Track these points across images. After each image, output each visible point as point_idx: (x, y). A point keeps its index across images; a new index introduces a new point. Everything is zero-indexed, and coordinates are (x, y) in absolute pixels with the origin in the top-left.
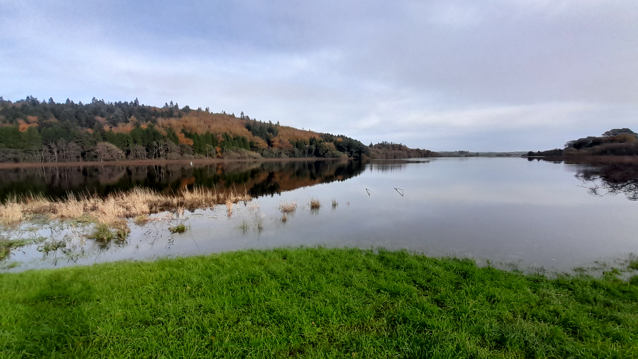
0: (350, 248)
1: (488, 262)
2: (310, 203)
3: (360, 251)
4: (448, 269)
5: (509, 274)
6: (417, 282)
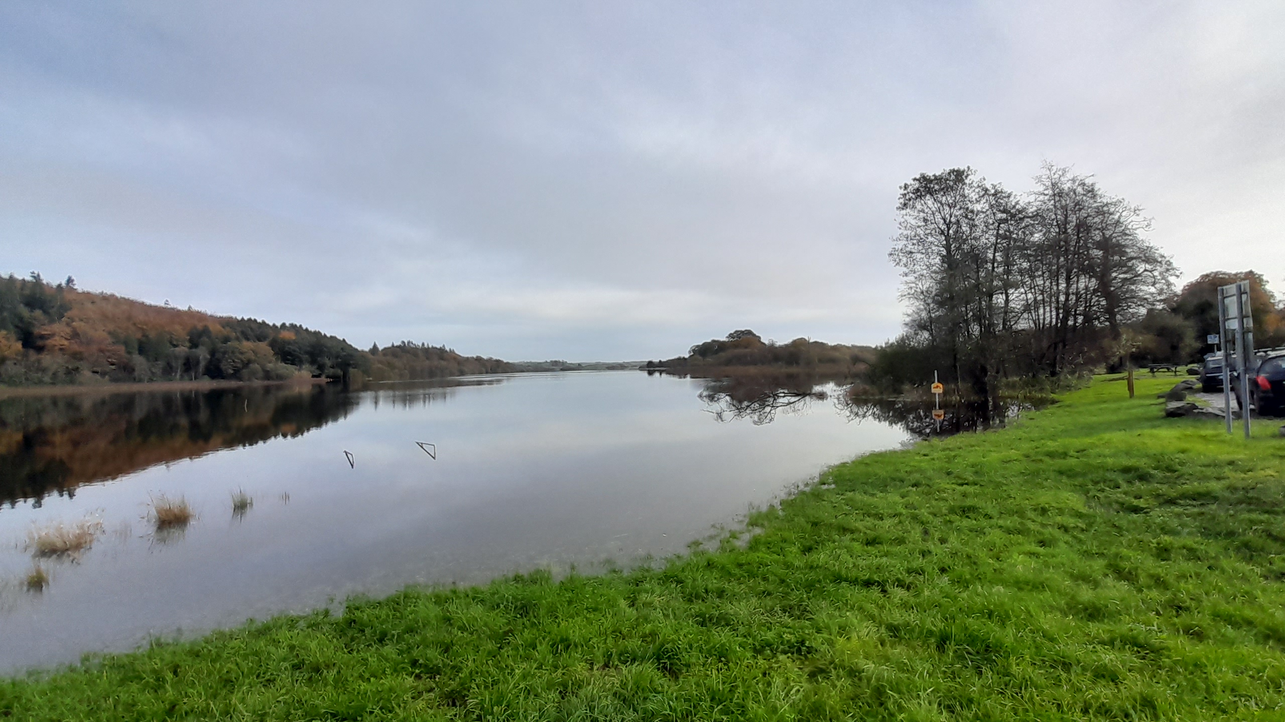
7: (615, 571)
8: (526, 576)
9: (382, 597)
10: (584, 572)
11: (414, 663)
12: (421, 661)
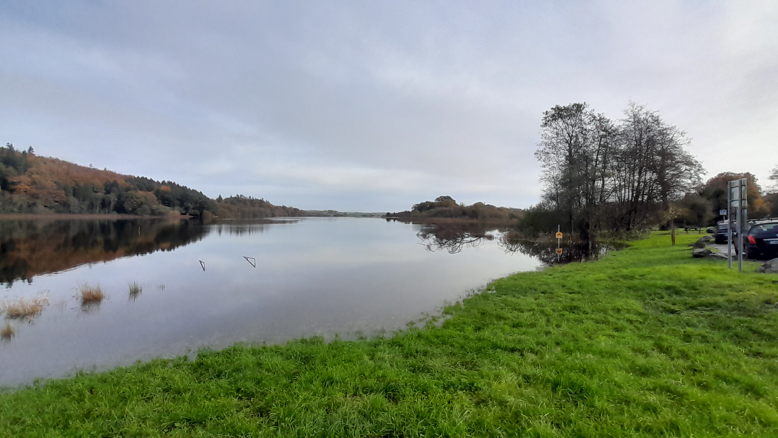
7: (362, 338)
8: (308, 340)
9: (220, 350)
10: (344, 338)
11: (238, 390)
12: (242, 389)
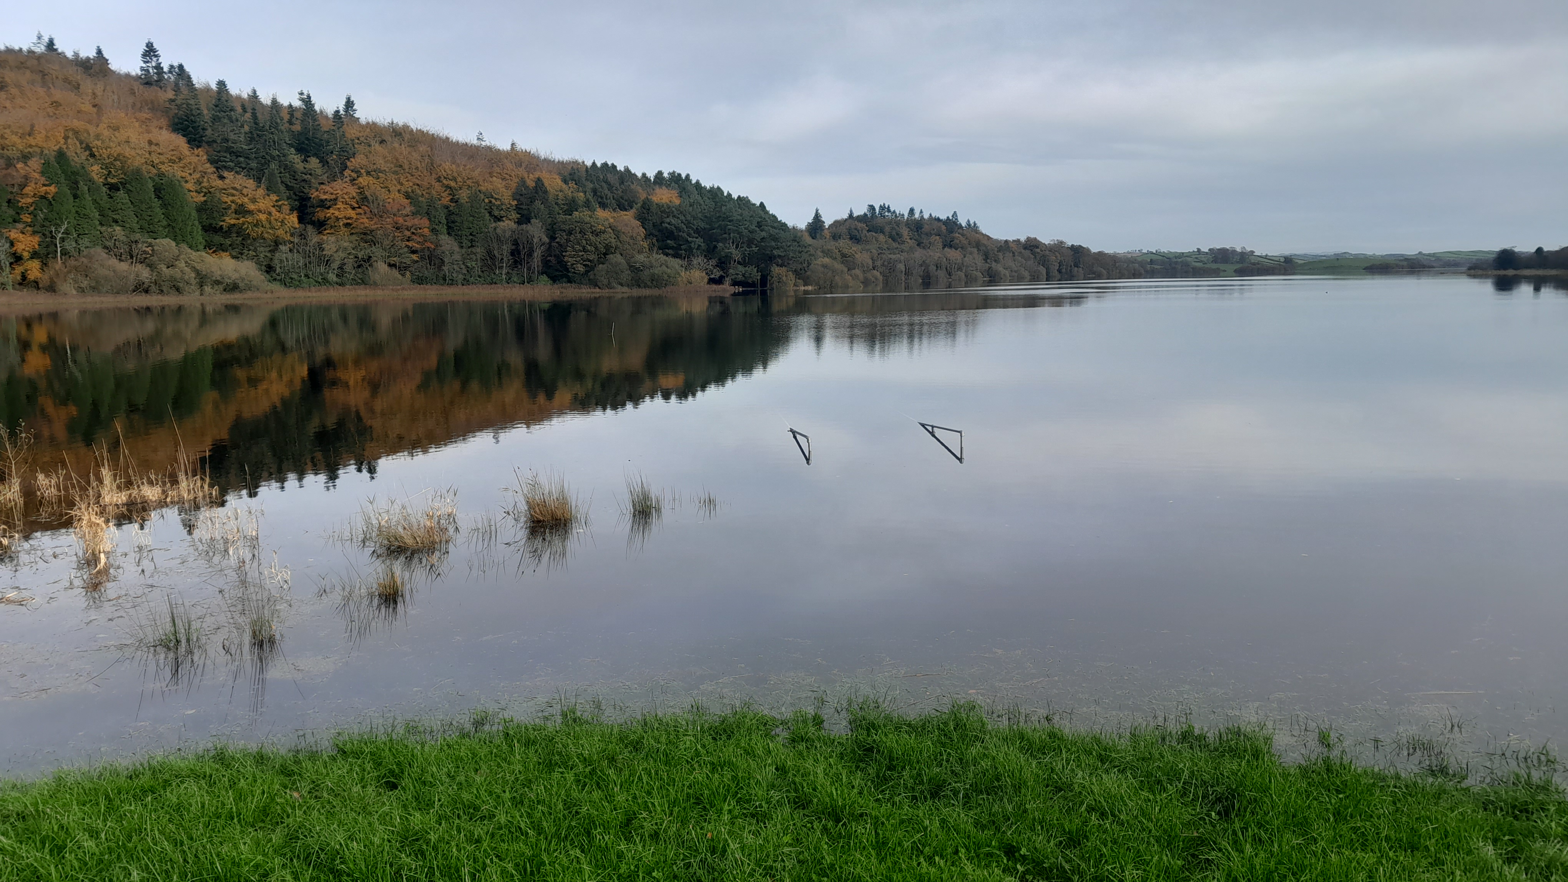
0: (717, 710)
1: (1324, 740)
2: (523, 507)
3: (766, 726)
4: (1154, 784)
5: (1411, 789)
6: (1023, 851)
